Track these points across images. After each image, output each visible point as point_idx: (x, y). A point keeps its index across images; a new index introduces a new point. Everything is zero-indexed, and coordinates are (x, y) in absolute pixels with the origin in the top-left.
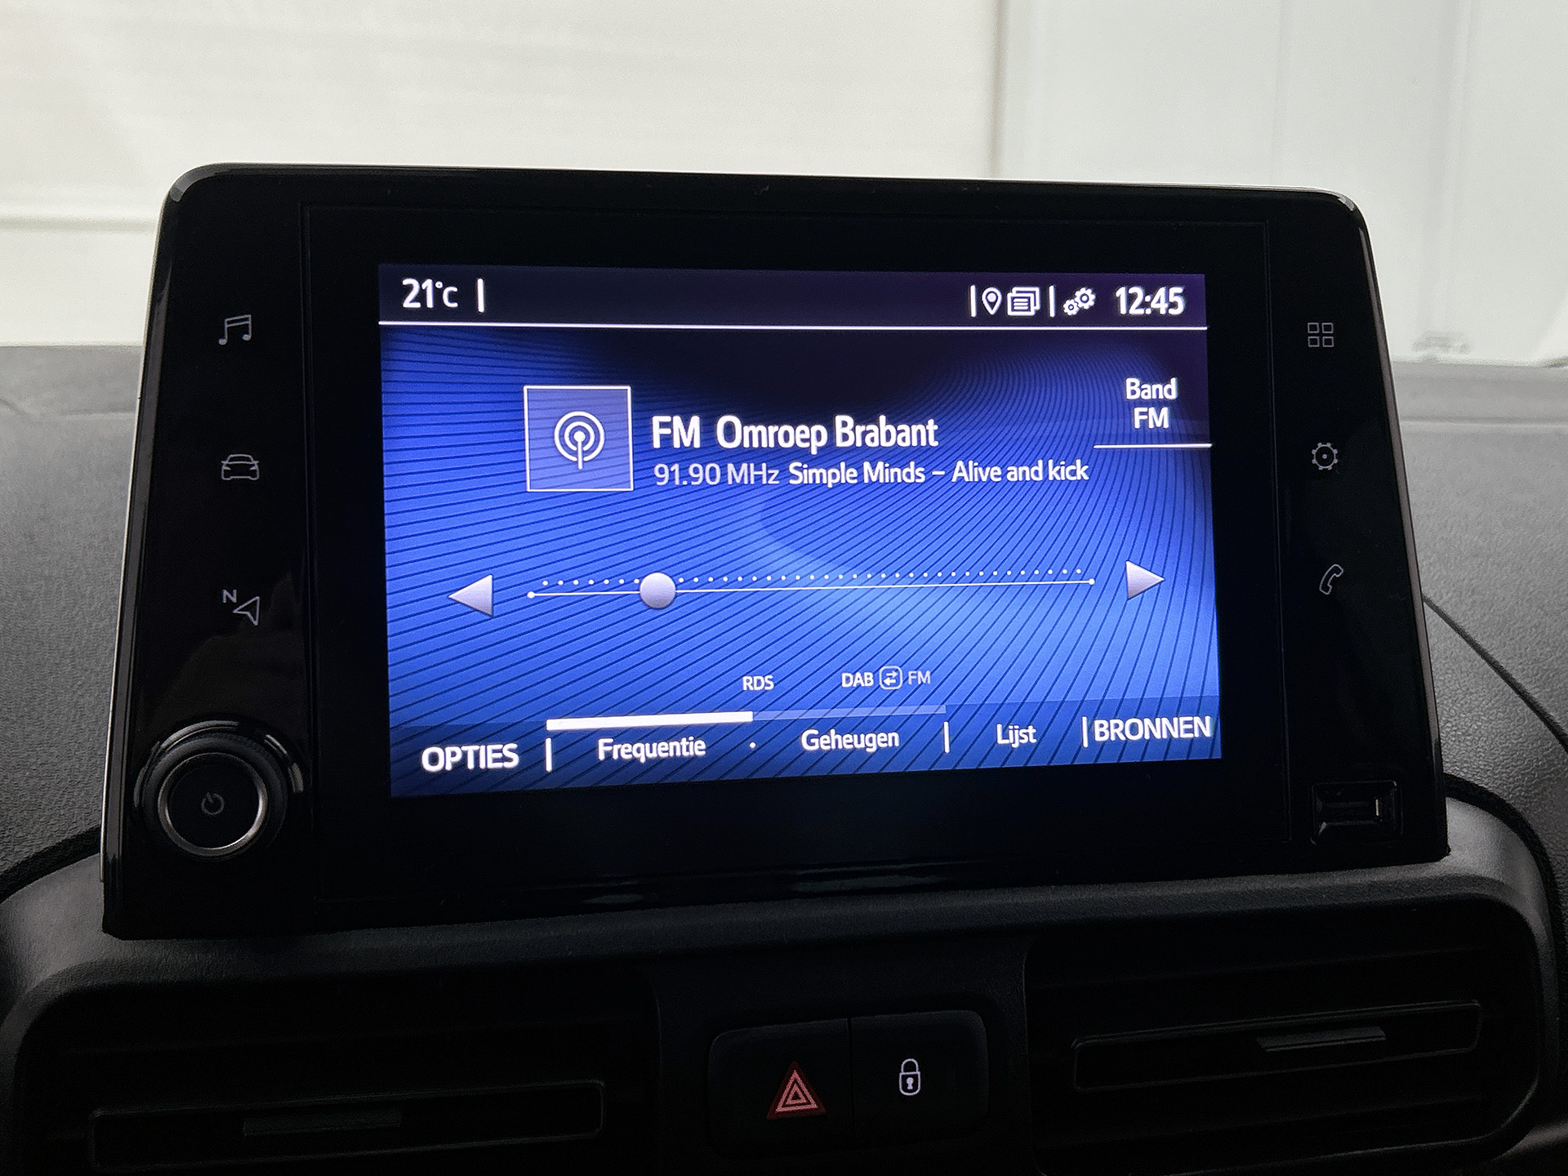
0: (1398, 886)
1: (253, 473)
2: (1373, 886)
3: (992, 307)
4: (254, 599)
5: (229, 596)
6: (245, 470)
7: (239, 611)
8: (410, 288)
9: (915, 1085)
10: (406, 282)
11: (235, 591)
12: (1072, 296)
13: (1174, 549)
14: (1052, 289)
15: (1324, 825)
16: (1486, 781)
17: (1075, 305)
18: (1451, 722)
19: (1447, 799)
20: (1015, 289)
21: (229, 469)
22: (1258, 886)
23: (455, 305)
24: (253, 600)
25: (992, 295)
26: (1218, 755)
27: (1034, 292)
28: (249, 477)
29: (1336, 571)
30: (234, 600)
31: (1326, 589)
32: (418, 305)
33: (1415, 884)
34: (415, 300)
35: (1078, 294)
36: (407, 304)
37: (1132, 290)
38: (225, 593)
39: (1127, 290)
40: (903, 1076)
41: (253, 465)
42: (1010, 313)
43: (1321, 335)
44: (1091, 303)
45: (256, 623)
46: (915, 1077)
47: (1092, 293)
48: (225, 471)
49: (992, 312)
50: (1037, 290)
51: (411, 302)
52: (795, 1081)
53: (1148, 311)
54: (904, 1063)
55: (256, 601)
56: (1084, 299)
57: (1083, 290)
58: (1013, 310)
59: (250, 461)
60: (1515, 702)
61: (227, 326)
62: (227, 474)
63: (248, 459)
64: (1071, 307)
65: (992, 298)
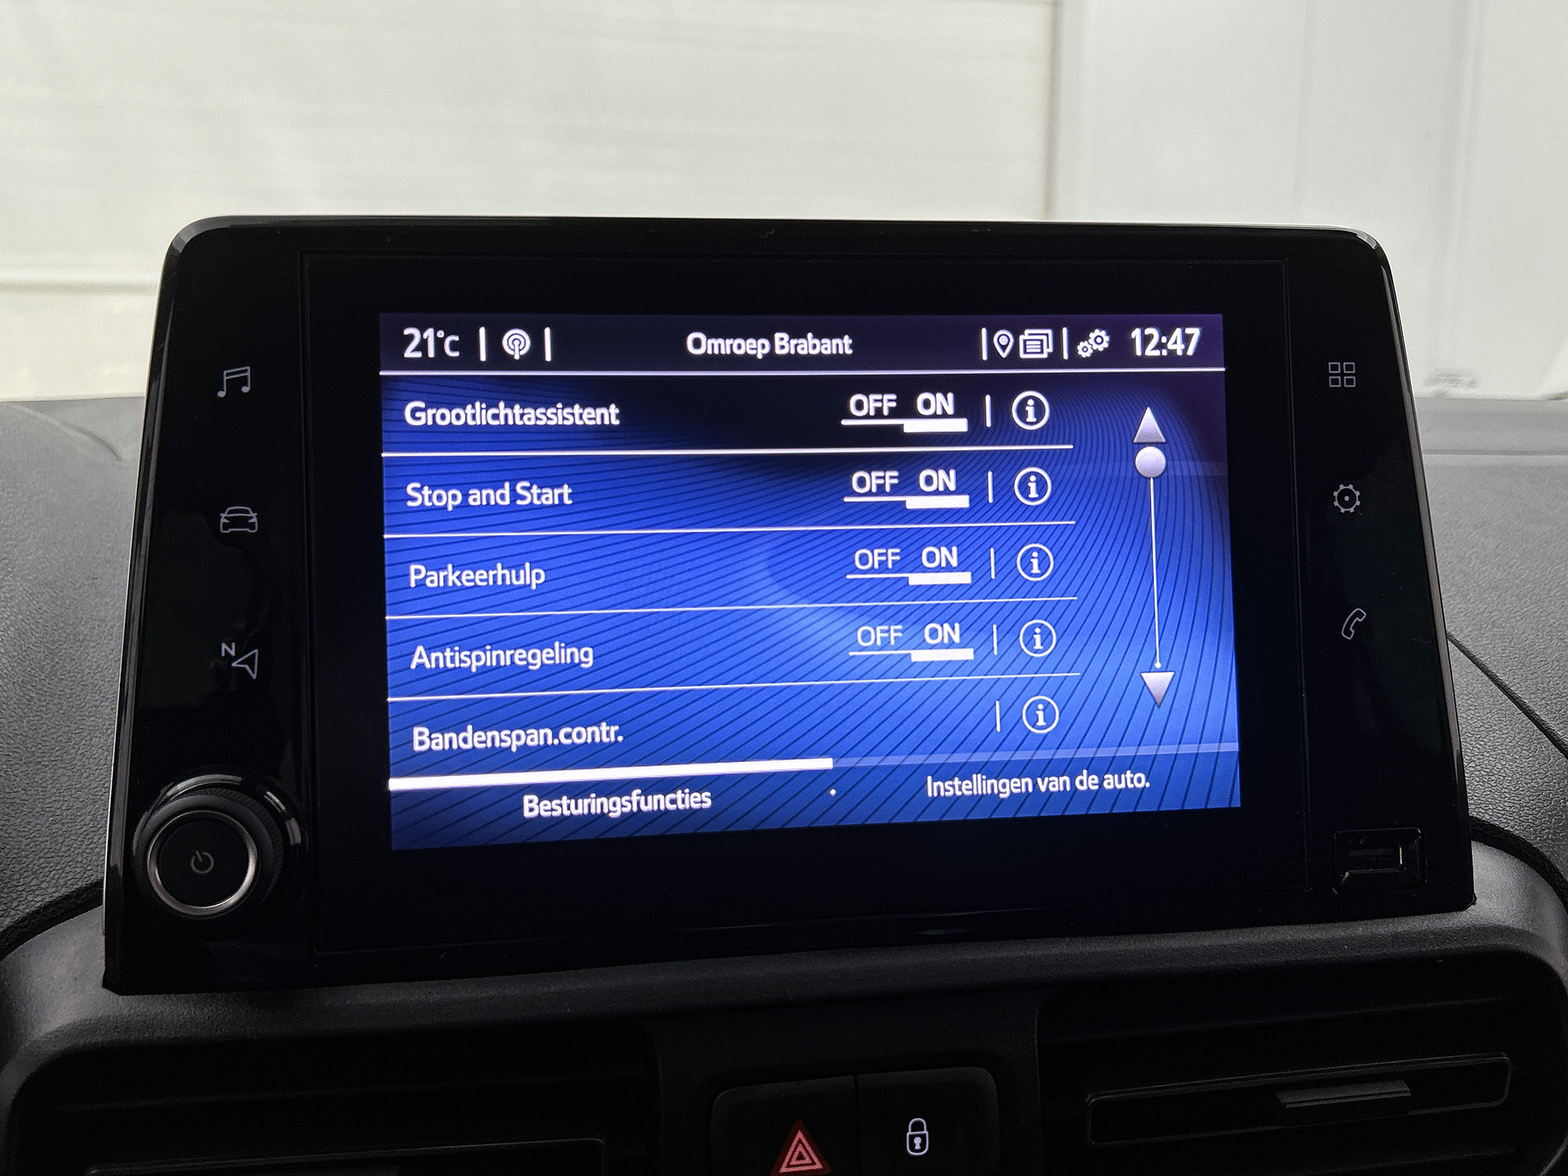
0: (1423, 937)
1: (252, 526)
2: (1396, 938)
3: (1004, 351)
4: (252, 653)
5: (228, 649)
6: (244, 522)
7: (238, 664)
8: (411, 337)
9: (923, 1145)
10: (407, 332)
11: (233, 645)
12: (1086, 338)
13: (1192, 595)
14: (1065, 330)
15: (1347, 873)
16: (1512, 823)
17: (1089, 347)
18: (1474, 761)
19: (1473, 842)
20: (1027, 332)
21: (228, 521)
22: (1278, 938)
23: (457, 354)
24: (249, 654)
25: (1003, 337)
26: (1237, 803)
27: (1047, 335)
28: (248, 530)
29: (1358, 615)
30: (233, 653)
31: (1348, 633)
32: (419, 355)
33: (1442, 936)
34: (416, 349)
35: (1092, 335)
36: (409, 353)
37: (1148, 331)
38: (224, 646)
39: (1143, 332)
40: (910, 1136)
41: (252, 517)
42: (1022, 355)
43: (1342, 374)
44: (1105, 345)
45: (254, 676)
46: (923, 1137)
47: (1107, 335)
48: (224, 523)
49: (1004, 355)
50: (1049, 332)
51: (413, 351)
52: (800, 1141)
53: (1165, 353)
54: (911, 1122)
55: (254, 654)
56: (1098, 341)
57: (1097, 332)
58: (1025, 352)
59: (248, 513)
60: (1539, 739)
61: (225, 378)
62: (226, 526)
63: (247, 512)
64: (1085, 349)
65: (1004, 341)
